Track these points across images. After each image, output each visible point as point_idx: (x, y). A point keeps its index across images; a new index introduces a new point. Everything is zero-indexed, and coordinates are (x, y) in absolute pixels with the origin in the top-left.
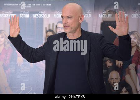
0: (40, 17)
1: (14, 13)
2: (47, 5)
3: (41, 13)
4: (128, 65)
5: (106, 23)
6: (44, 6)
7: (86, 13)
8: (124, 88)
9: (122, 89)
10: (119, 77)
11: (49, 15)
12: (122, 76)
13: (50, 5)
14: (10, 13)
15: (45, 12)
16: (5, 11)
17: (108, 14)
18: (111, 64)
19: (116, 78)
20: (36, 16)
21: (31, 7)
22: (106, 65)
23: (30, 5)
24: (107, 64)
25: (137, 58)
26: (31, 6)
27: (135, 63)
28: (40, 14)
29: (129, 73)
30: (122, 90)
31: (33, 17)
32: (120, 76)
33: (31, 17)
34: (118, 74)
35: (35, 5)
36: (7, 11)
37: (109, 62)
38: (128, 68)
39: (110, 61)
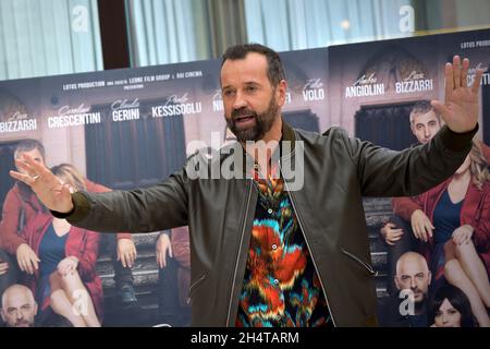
0: (172, 113)
1: (94, 110)
2: (191, 74)
3: (176, 100)
4: (451, 233)
5: (370, 112)
6: (181, 79)
7: (308, 88)
8: (446, 301)
9: (440, 306)
10: (426, 271)
11: (199, 105)
12: (434, 266)
13: (198, 74)
14: (85, 110)
15: (188, 97)
16: (67, 107)
17: (372, 84)
18: (399, 232)
19: (417, 275)
20: (160, 111)
21: (141, 86)
22: (382, 238)
23: (139, 80)
24: (385, 234)
25: (473, 209)
26: (144, 83)
27: (472, 224)
28: (172, 103)
29: (457, 256)
30: (441, 309)
31: (150, 116)
32: (430, 268)
33: (145, 117)
34: (424, 261)
35: (153, 78)
36: (74, 104)
37: (392, 228)
38: (449, 242)
39: (392, 225)
